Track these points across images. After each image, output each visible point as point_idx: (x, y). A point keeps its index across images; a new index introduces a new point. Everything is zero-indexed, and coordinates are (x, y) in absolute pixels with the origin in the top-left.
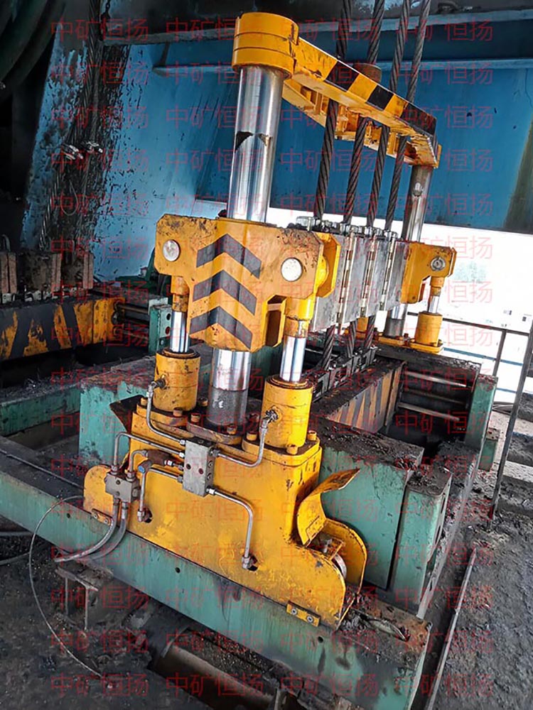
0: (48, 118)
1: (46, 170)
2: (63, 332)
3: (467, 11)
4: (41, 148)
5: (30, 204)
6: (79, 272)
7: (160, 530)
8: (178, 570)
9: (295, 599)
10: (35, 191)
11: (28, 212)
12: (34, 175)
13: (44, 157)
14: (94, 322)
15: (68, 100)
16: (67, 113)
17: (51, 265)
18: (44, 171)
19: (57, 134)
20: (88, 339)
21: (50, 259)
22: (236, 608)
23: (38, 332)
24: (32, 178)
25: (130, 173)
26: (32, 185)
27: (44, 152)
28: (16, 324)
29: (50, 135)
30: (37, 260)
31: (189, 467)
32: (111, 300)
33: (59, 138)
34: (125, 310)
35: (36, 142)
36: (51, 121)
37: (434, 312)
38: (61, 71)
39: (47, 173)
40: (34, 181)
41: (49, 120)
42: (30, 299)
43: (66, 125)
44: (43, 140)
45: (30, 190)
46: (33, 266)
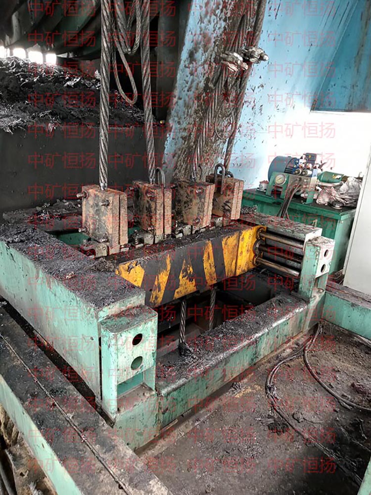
0: (194, 33)
1: (188, 91)
2: (211, 268)
4: (185, 66)
5: (172, 126)
6: (228, 202)
10: (177, 113)
11: (170, 135)
12: (177, 97)
13: (187, 76)
14: (239, 253)
16: (211, 27)
17: (204, 198)
18: (186, 92)
19: (201, 51)
20: (231, 271)
21: (203, 192)
23: (189, 272)
24: (175, 100)
25: (260, 88)
26: (175, 107)
27: (188, 71)
28: (169, 268)
29: (194, 51)
30: (189, 192)
32: (254, 229)
33: (202, 55)
34: (266, 238)
35: (181, 60)
36: (197, 36)
39: (189, 93)
40: (177, 102)
41: (195, 35)
42: (181, 235)
44: (187, 59)
45: (173, 112)
46: (185, 199)
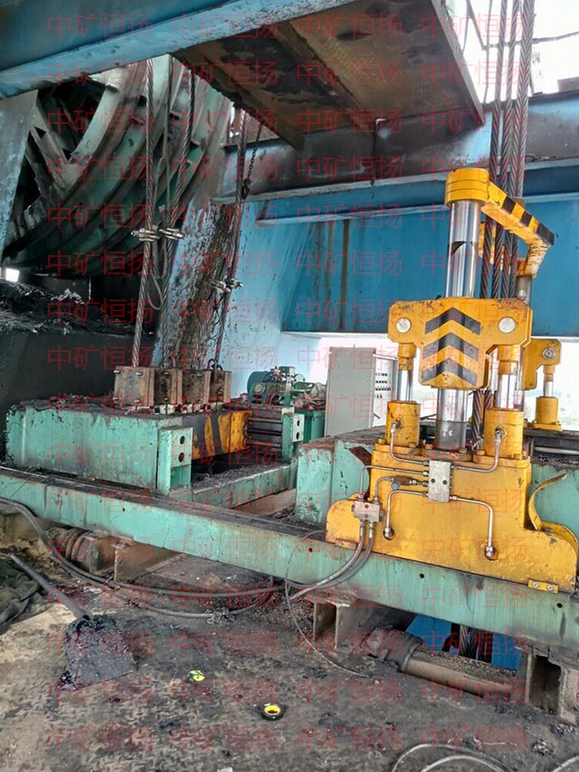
0: (179, 264)
2: (210, 440)
3: (545, 160)
4: (172, 289)
5: (160, 337)
6: (221, 388)
7: (403, 544)
8: (422, 576)
9: (534, 576)
11: (157, 344)
14: (231, 432)
15: (195, 249)
17: (204, 381)
20: (226, 447)
22: (480, 597)
27: (174, 293)
29: (180, 278)
31: (433, 481)
32: (243, 413)
33: (186, 280)
35: (169, 284)
36: (182, 266)
37: (550, 395)
38: (192, 225)
39: (175, 310)
43: (192, 269)
44: (174, 283)
46: (187, 383)
